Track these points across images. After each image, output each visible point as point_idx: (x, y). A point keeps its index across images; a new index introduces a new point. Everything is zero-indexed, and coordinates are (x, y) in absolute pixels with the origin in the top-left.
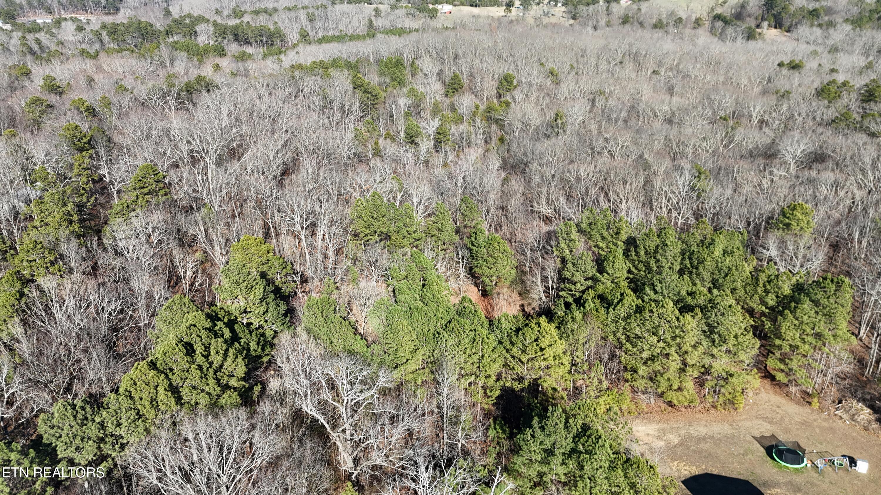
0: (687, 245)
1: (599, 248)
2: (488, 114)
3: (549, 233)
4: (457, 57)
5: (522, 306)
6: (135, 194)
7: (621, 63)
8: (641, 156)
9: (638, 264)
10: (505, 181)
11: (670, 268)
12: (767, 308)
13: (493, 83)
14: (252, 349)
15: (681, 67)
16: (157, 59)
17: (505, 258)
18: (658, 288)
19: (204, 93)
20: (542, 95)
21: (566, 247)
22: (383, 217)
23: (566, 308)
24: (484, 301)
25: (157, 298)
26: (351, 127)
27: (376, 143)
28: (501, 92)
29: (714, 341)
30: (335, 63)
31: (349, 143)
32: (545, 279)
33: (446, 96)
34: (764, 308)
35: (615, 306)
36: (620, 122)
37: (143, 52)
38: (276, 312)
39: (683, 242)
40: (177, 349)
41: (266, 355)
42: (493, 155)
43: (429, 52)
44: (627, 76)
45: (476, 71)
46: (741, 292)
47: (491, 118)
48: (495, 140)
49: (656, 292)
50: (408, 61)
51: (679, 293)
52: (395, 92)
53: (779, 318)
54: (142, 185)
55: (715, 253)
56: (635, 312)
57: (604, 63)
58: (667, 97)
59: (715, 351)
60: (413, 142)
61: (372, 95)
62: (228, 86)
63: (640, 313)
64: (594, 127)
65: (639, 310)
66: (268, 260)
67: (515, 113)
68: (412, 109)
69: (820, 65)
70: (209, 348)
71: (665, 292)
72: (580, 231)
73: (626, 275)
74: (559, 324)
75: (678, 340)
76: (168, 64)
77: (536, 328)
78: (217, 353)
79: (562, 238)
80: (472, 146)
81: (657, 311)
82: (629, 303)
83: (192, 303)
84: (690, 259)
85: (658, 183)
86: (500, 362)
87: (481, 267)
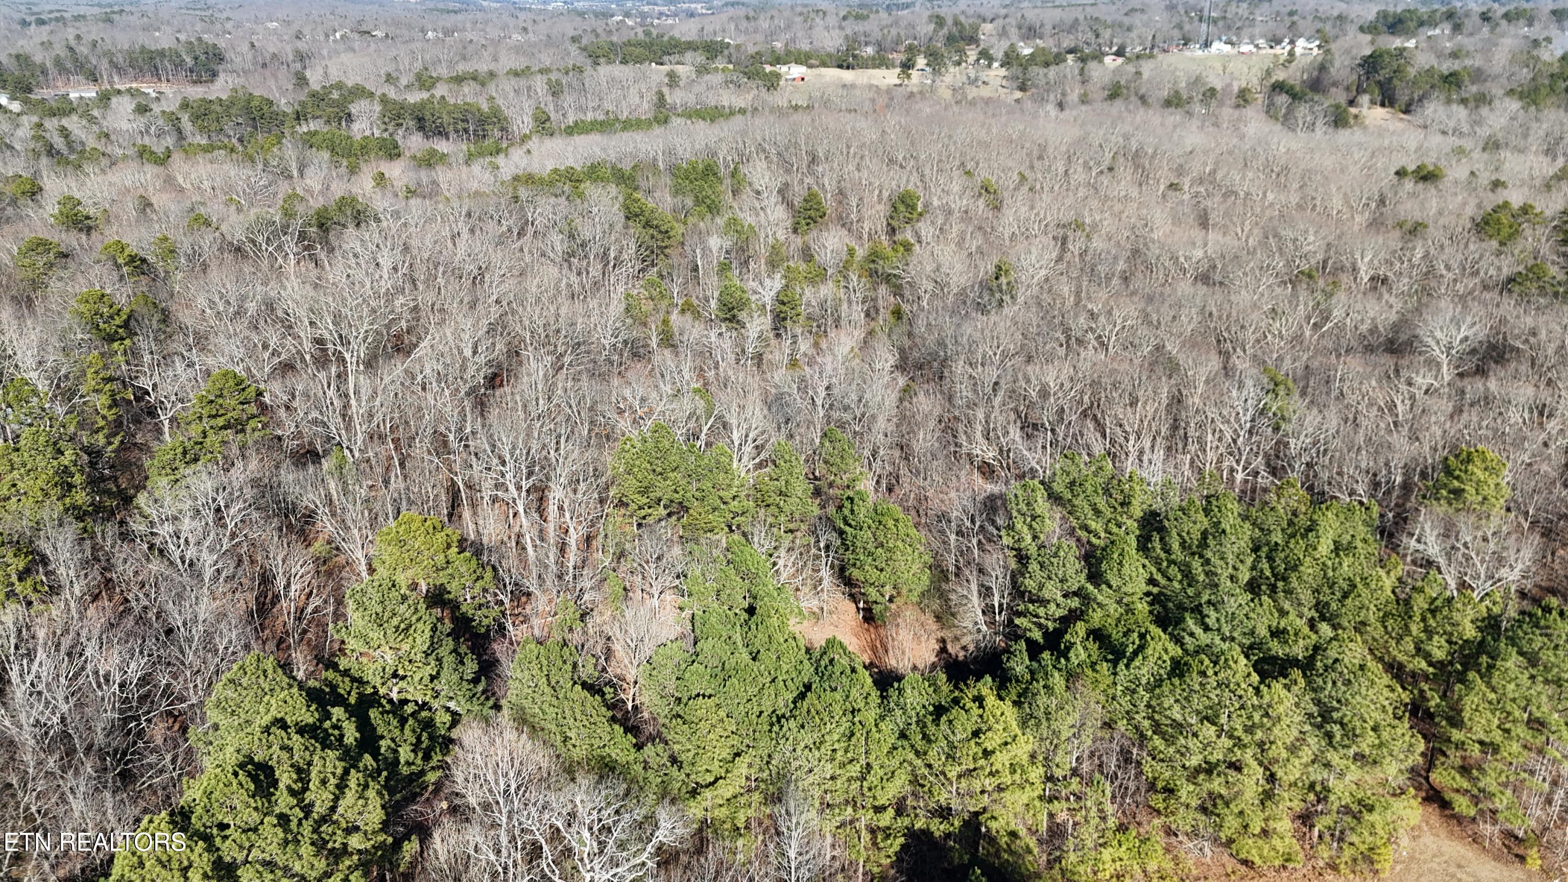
0: (1262, 530)
1: (1090, 532)
2: (872, 266)
3: (992, 498)
4: (814, 160)
5: (943, 641)
6: (200, 429)
7: (1111, 169)
8: (1159, 348)
9: (1168, 567)
10: (907, 393)
11: (1232, 578)
12: (1430, 664)
13: (881, 207)
14: (402, 761)
15: (1219, 176)
16: (275, 163)
17: (909, 550)
18: (1211, 621)
19: (351, 230)
20: (970, 229)
21: (1025, 529)
22: (673, 471)
23: (1031, 660)
24: (868, 630)
25: (221, 648)
26: (621, 289)
27: (665, 322)
28: (894, 223)
29: (1329, 736)
30: (594, 172)
31: (614, 323)
32: (986, 591)
33: (795, 231)
34: (1424, 665)
35: (1131, 660)
36: (1115, 281)
37: (250, 150)
38: (455, 677)
39: (1253, 524)
40: (235, 782)
41: (433, 768)
42: (881, 345)
43: (764, 151)
44: (1123, 193)
45: (849, 186)
46: (1375, 631)
47: (876, 272)
48: (884, 315)
49: (1207, 629)
50: (727, 166)
51: (1252, 633)
52: (702, 224)
53: (1458, 687)
54: (214, 412)
55: (1320, 548)
56: (1171, 675)
57: (1080, 169)
58: (1197, 234)
59: (1333, 757)
60: (733, 319)
61: (660, 232)
62: (396, 215)
63: (1181, 676)
64: (1066, 290)
65: (1178, 669)
66: (448, 562)
67: (920, 262)
68: (733, 255)
69: (1472, 173)
70: (308, 772)
71: (1226, 630)
72: (1054, 498)
73: (1145, 588)
74: (1019, 696)
75: (1259, 735)
76: (295, 173)
77: (976, 711)
78: (324, 782)
79: (1019, 511)
80: (843, 323)
81: (1216, 674)
82: (1157, 655)
83: (280, 671)
84: (1270, 559)
85: (1194, 400)
86: (903, 777)
87: (861, 568)
